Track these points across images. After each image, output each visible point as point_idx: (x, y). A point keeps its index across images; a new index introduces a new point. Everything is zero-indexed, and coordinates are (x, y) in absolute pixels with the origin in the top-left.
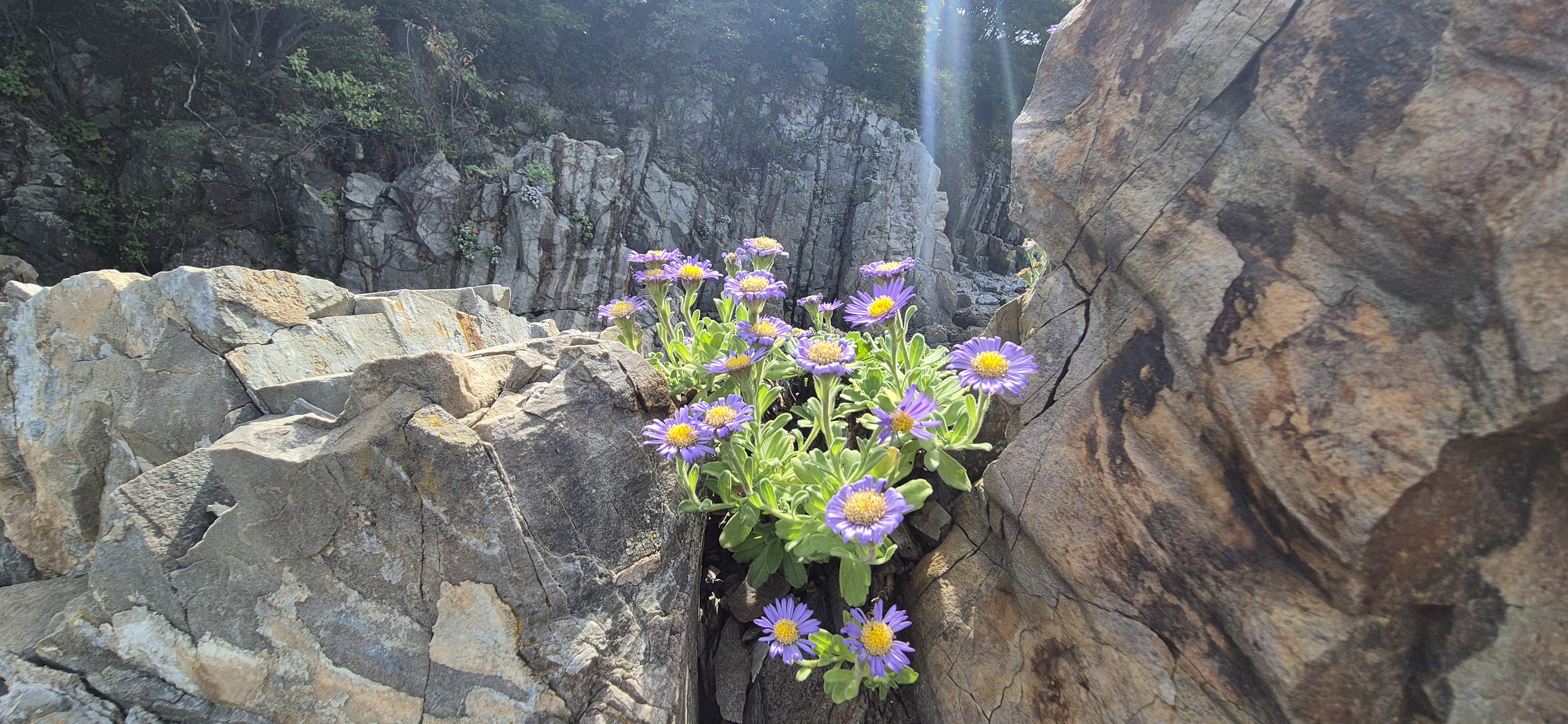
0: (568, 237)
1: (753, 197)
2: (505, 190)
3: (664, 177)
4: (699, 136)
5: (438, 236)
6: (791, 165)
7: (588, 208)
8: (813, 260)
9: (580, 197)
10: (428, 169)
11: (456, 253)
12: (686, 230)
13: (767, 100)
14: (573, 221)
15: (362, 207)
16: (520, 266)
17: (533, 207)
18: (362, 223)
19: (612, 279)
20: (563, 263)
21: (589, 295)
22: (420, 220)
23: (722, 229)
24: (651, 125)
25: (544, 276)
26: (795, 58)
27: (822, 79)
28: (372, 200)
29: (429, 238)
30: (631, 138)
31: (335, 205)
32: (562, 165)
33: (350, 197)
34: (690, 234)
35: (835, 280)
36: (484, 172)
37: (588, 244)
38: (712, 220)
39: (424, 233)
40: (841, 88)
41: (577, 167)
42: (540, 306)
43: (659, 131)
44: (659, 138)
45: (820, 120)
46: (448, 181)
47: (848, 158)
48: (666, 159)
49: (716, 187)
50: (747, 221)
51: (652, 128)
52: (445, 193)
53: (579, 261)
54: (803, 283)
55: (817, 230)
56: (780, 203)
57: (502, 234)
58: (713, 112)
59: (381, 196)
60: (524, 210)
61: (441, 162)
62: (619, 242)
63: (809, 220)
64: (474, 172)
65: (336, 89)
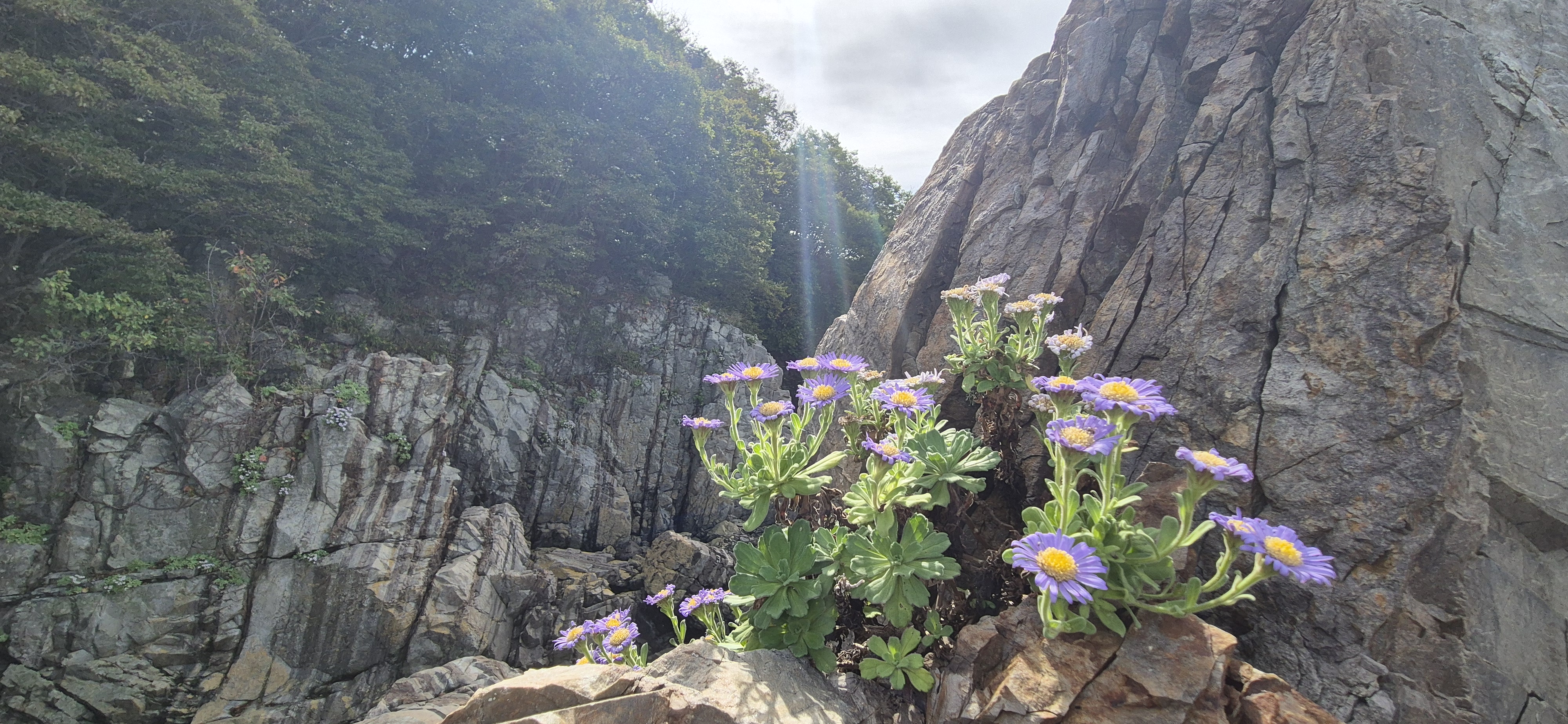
0: (379, 460)
1: (599, 401)
2: (307, 412)
3: (503, 384)
4: (543, 344)
5: (213, 467)
6: (638, 369)
7: (407, 427)
8: (661, 462)
9: (398, 416)
10: (212, 393)
11: (234, 485)
12: (524, 438)
13: (613, 309)
14: (387, 442)
15: (115, 437)
16: (317, 495)
17: (340, 429)
18: (110, 456)
19: (430, 503)
20: (371, 489)
21: (400, 523)
22: (192, 448)
23: (565, 435)
24: (491, 333)
25: (345, 505)
26: (640, 273)
27: (666, 291)
28: (130, 429)
29: (200, 470)
30: (469, 347)
31: (77, 437)
32: (380, 384)
33: (100, 426)
34: (530, 442)
35: (684, 482)
36: (283, 394)
37: (403, 466)
38: (554, 426)
39: (195, 464)
40: (684, 299)
41: (398, 385)
42: (337, 540)
43: (500, 339)
44: (500, 345)
45: (666, 327)
46: (238, 404)
47: (694, 362)
48: (507, 365)
49: (559, 391)
50: (591, 424)
51: (494, 337)
52: (229, 419)
53: (390, 485)
54: (652, 485)
55: (665, 431)
56: (627, 406)
57: (298, 461)
58: (558, 321)
59: (144, 423)
60: (328, 433)
61: (230, 385)
62: (441, 461)
63: (657, 422)
64: (271, 394)
65: (104, 311)
